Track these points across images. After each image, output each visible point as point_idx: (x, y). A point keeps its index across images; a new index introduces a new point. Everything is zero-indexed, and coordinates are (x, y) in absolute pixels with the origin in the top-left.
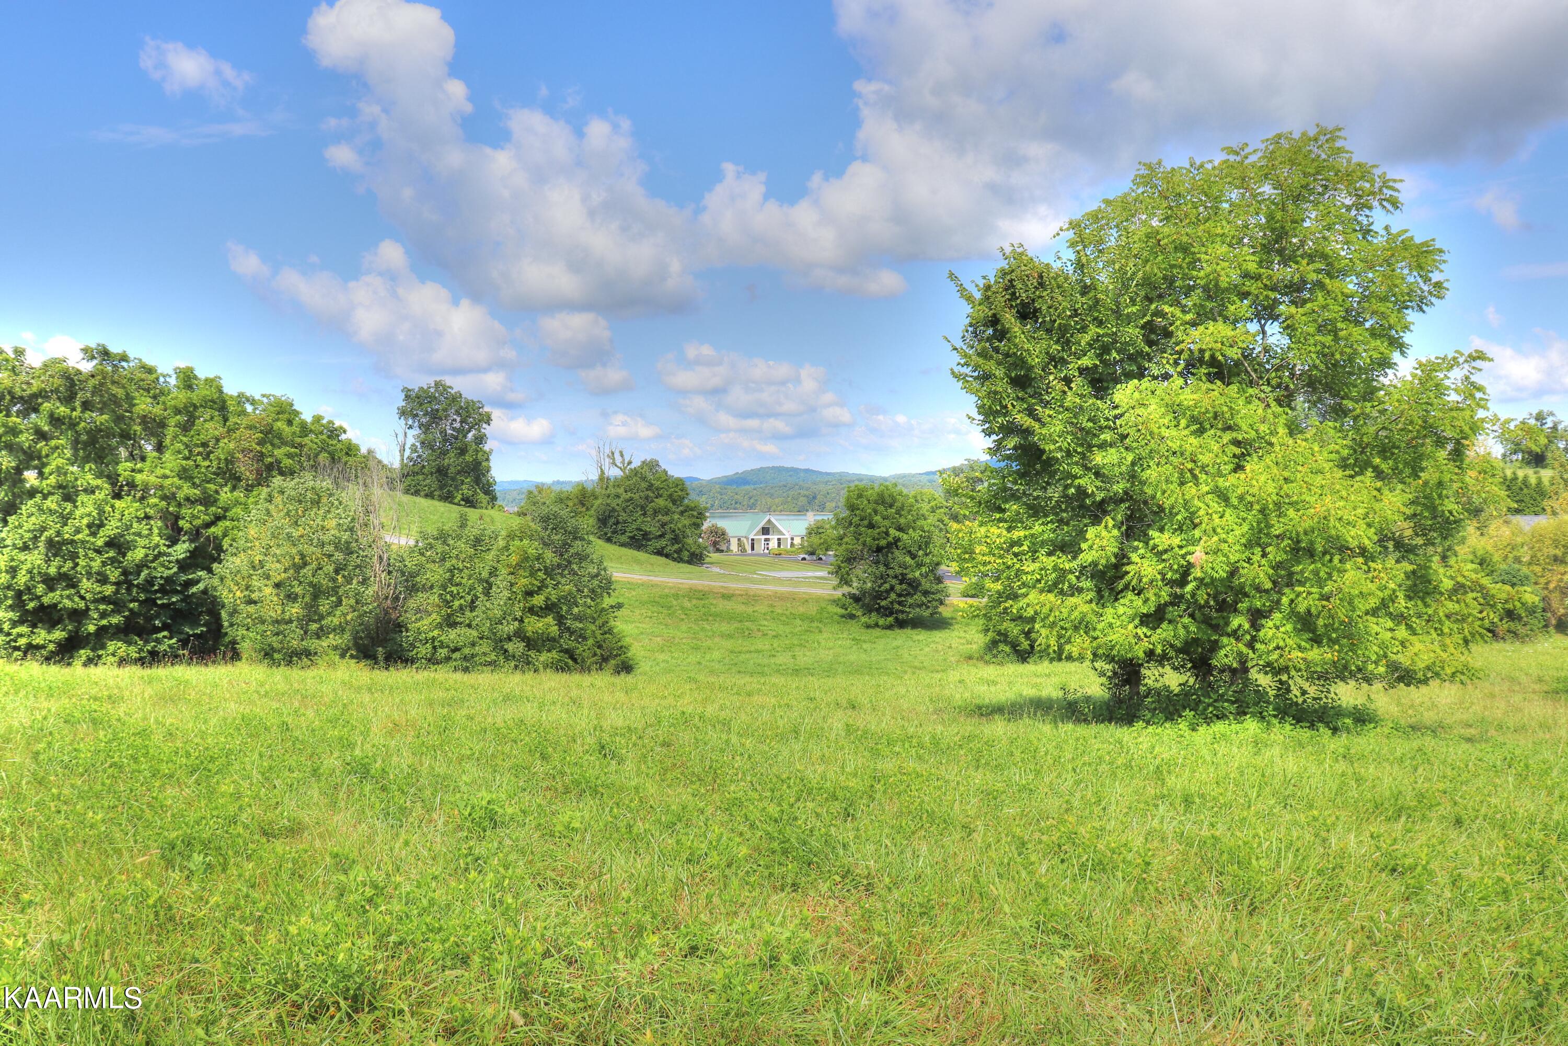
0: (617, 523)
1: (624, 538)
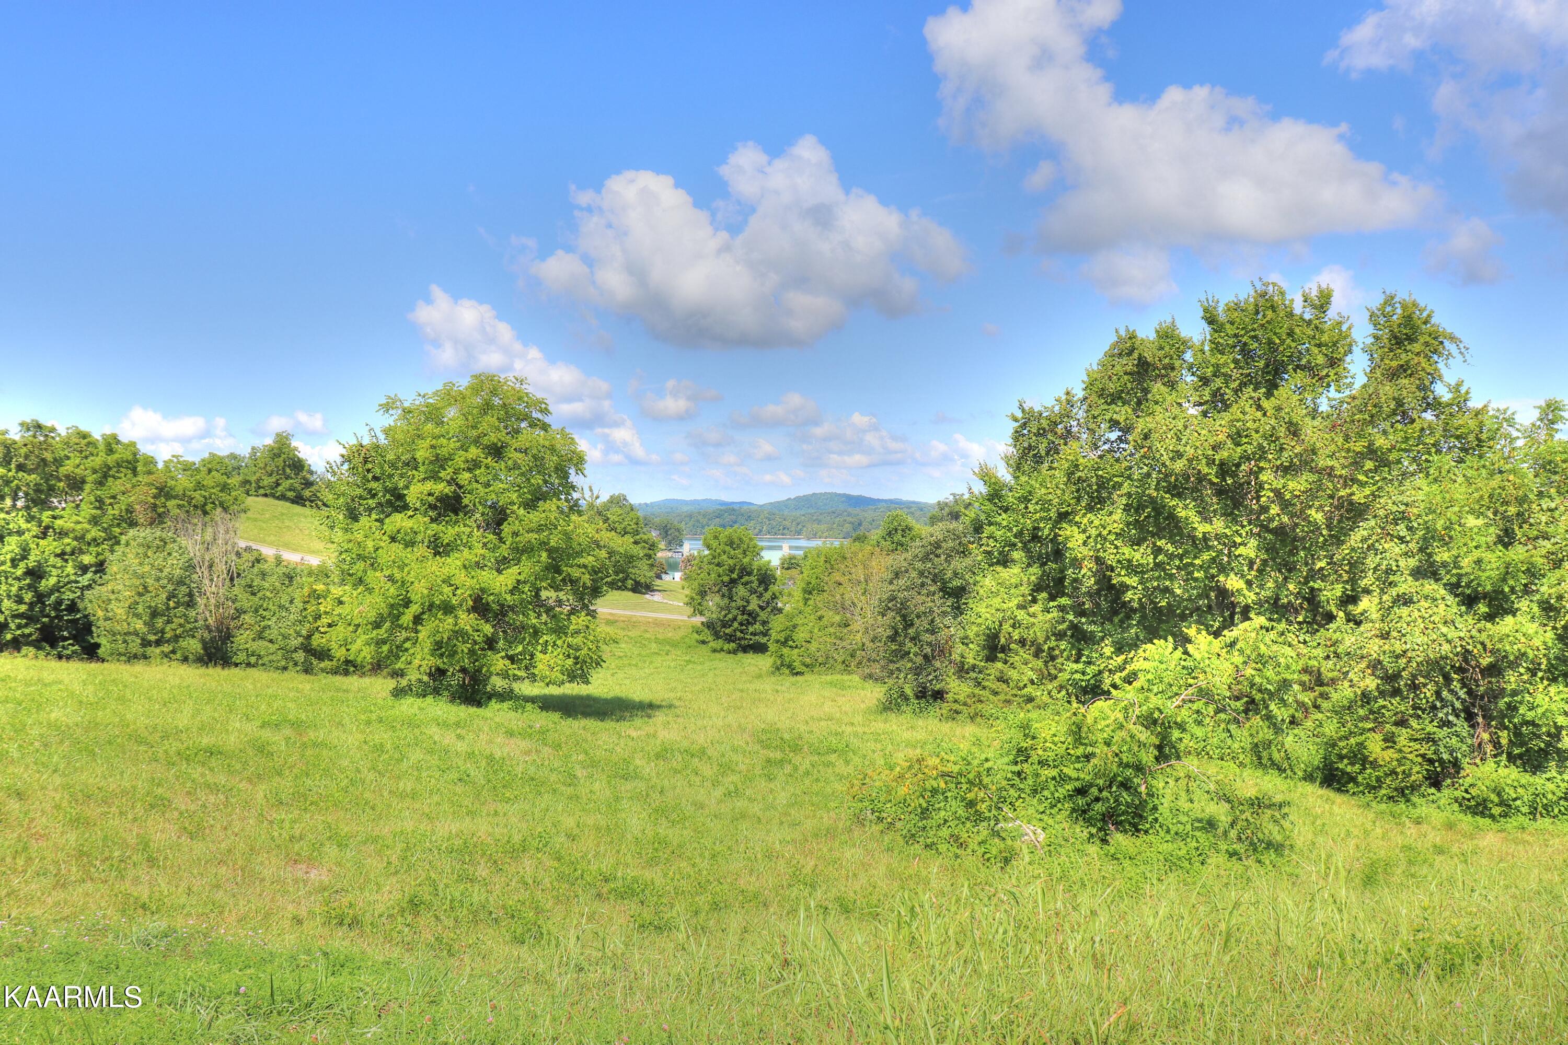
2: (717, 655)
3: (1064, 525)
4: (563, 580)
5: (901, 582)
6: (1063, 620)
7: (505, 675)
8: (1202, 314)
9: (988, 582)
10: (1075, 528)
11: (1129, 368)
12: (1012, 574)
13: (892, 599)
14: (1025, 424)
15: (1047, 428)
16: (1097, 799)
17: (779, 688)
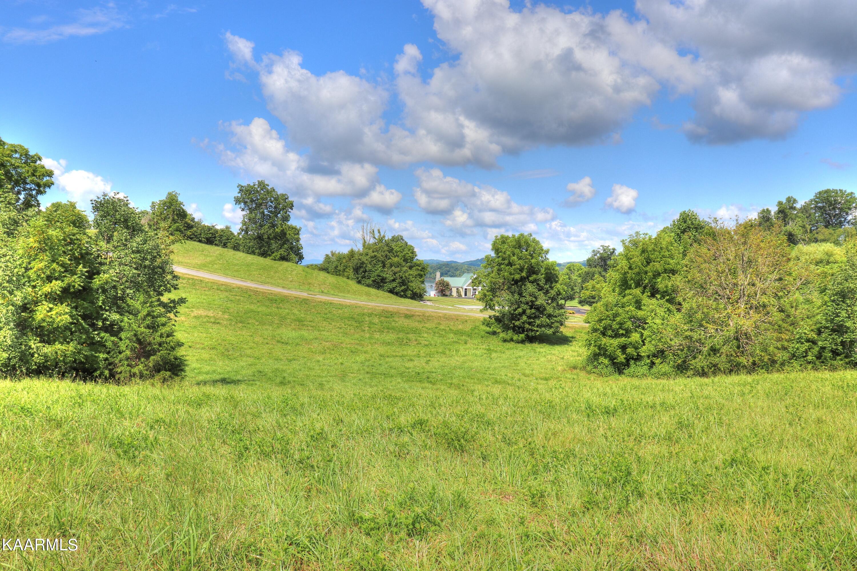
0: (365, 271)
1: (370, 281)
2: (507, 344)
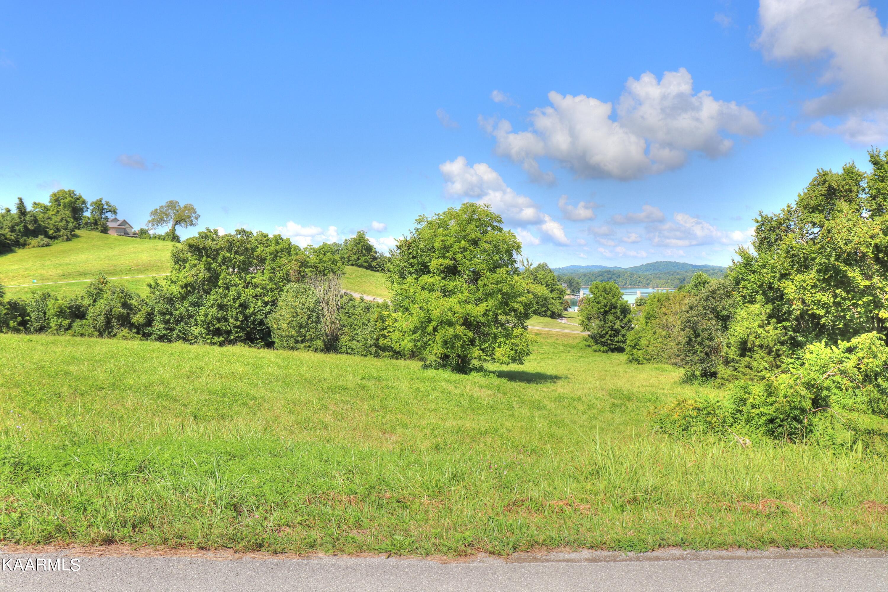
2: (597, 353)
3: (784, 280)
4: (510, 310)
5: (694, 312)
6: (786, 334)
7: (479, 359)
8: (869, 159)
9: (743, 313)
10: (790, 283)
11: (823, 192)
12: (755, 308)
13: (688, 321)
14: (763, 224)
15: (775, 226)
16: (780, 426)
17: (627, 370)
